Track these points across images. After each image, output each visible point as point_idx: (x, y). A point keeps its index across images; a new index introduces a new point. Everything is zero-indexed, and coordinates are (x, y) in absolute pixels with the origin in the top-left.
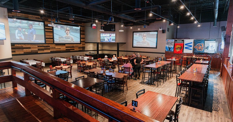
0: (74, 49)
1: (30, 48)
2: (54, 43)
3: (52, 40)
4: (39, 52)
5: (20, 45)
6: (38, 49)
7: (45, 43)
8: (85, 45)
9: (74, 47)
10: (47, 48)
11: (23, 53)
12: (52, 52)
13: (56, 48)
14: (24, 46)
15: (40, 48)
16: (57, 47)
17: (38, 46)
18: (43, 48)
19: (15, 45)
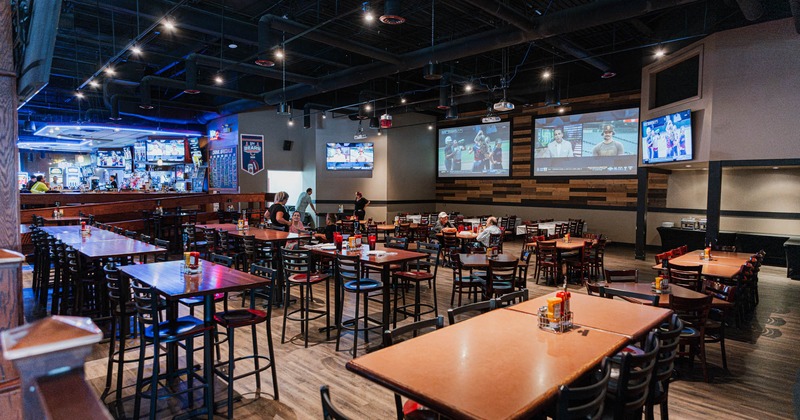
0: (604, 199)
1: (478, 188)
2: (532, 177)
3: (529, 166)
4: (494, 200)
5: (463, 182)
6: (494, 192)
7: (511, 177)
8: (666, 182)
9: (604, 190)
10: (515, 189)
11: (465, 199)
12: (525, 203)
13: (539, 189)
14: (470, 183)
15: (497, 189)
16: (541, 188)
17: (494, 185)
18: (504, 189)
19: (456, 182)
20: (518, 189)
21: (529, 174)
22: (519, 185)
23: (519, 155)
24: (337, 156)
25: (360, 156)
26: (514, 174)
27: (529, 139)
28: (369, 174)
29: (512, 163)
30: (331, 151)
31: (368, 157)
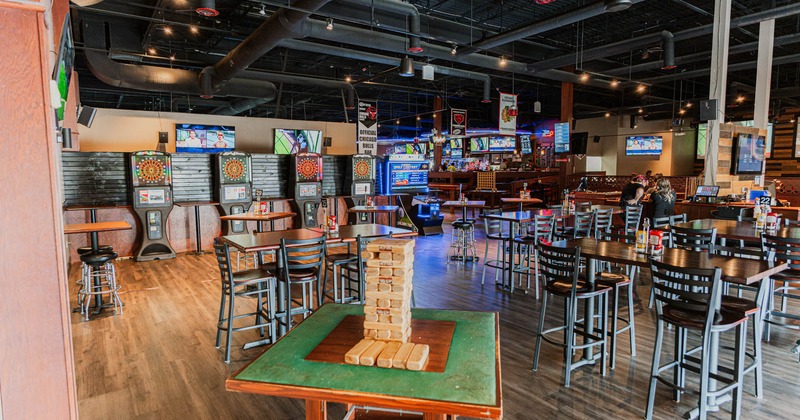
20: (778, 167)
21: (790, 156)
22: (780, 164)
23: (778, 142)
24: (633, 146)
25: (651, 145)
26: (775, 156)
27: (792, 131)
28: (657, 158)
29: (773, 148)
30: (630, 142)
31: (658, 146)
